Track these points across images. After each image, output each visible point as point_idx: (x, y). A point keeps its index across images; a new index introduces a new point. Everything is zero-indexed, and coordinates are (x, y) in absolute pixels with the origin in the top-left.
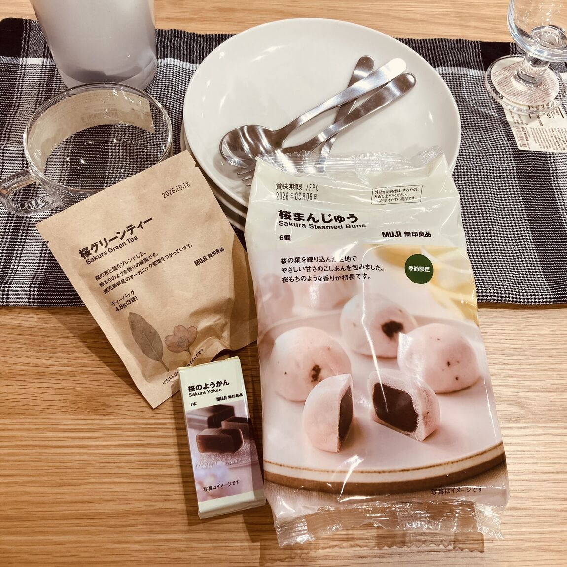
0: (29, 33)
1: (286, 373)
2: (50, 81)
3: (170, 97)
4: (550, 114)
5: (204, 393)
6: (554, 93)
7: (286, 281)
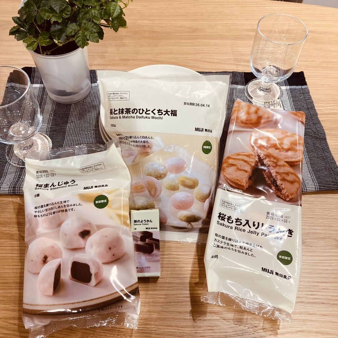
0: (34, 73)
1: (32, 261)
2: (43, 95)
3: (97, 101)
4: (275, 106)
5: (141, 224)
6: (278, 96)
7: (36, 217)
